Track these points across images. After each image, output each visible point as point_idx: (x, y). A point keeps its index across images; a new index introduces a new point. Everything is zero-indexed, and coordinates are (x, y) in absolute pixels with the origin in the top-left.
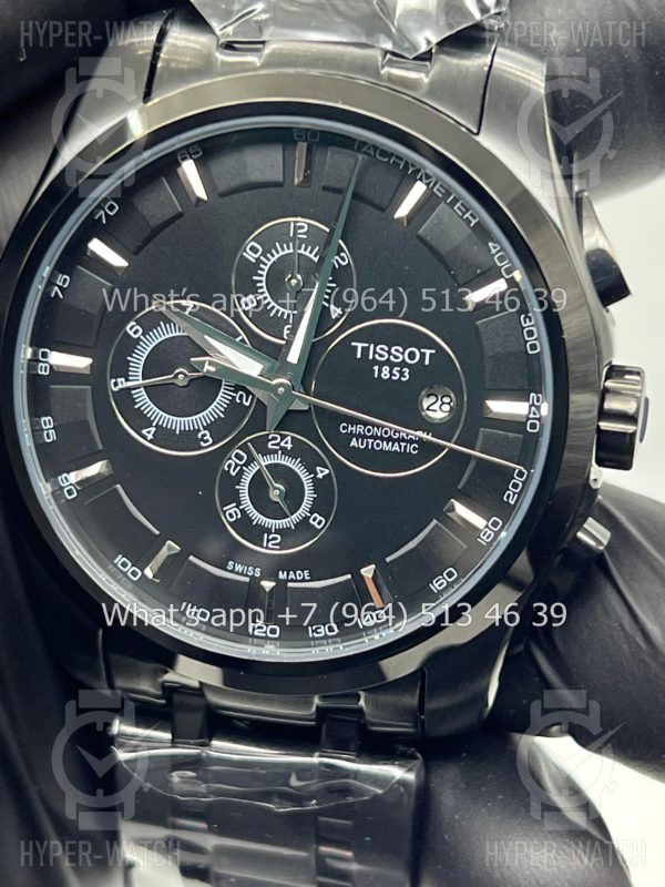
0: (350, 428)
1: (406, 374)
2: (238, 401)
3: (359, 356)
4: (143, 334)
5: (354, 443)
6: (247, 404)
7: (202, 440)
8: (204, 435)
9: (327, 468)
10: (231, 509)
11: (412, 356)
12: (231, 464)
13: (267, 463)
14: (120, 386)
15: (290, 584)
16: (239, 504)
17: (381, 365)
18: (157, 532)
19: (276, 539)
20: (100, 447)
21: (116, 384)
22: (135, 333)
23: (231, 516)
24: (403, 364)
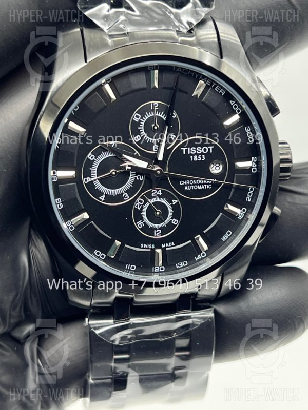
0: (184, 183)
1: (204, 157)
2: (138, 179)
3: (184, 153)
4: (95, 158)
5: (186, 188)
6: (142, 180)
7: (125, 197)
8: (125, 195)
9: (176, 200)
10: (140, 223)
11: (205, 150)
12: (137, 205)
13: (152, 202)
14: (88, 181)
15: (167, 249)
16: (143, 220)
17: (193, 155)
18: (111, 238)
19: (159, 232)
20: (83, 207)
21: (86, 180)
22: (92, 158)
23: (140, 226)
24: (202, 154)
